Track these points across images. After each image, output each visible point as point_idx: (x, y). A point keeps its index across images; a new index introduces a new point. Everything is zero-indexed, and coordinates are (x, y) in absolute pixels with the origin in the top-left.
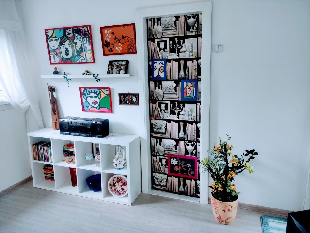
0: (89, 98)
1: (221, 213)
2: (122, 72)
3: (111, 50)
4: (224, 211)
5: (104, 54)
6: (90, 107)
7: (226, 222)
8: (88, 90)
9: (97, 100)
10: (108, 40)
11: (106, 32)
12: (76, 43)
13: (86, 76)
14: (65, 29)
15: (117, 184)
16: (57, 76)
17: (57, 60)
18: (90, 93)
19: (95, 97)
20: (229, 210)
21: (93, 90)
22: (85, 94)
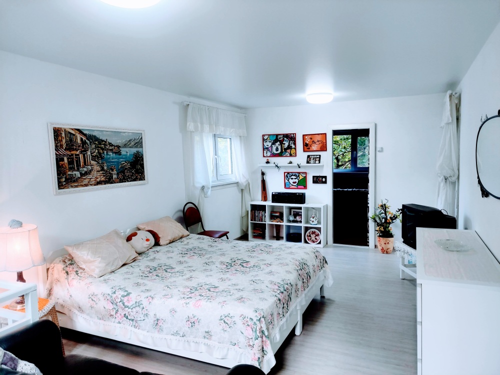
0: (290, 179)
1: (383, 245)
2: (317, 162)
3: (309, 149)
4: (385, 244)
5: (304, 151)
6: (291, 185)
7: (387, 252)
8: (290, 174)
9: (297, 181)
10: (307, 142)
11: (306, 137)
12: (284, 144)
13: (290, 165)
14: (277, 135)
15: (312, 235)
16: (268, 165)
17: (269, 154)
18: (291, 176)
19: (295, 179)
20: (388, 243)
21: (294, 174)
22: (287, 177)
